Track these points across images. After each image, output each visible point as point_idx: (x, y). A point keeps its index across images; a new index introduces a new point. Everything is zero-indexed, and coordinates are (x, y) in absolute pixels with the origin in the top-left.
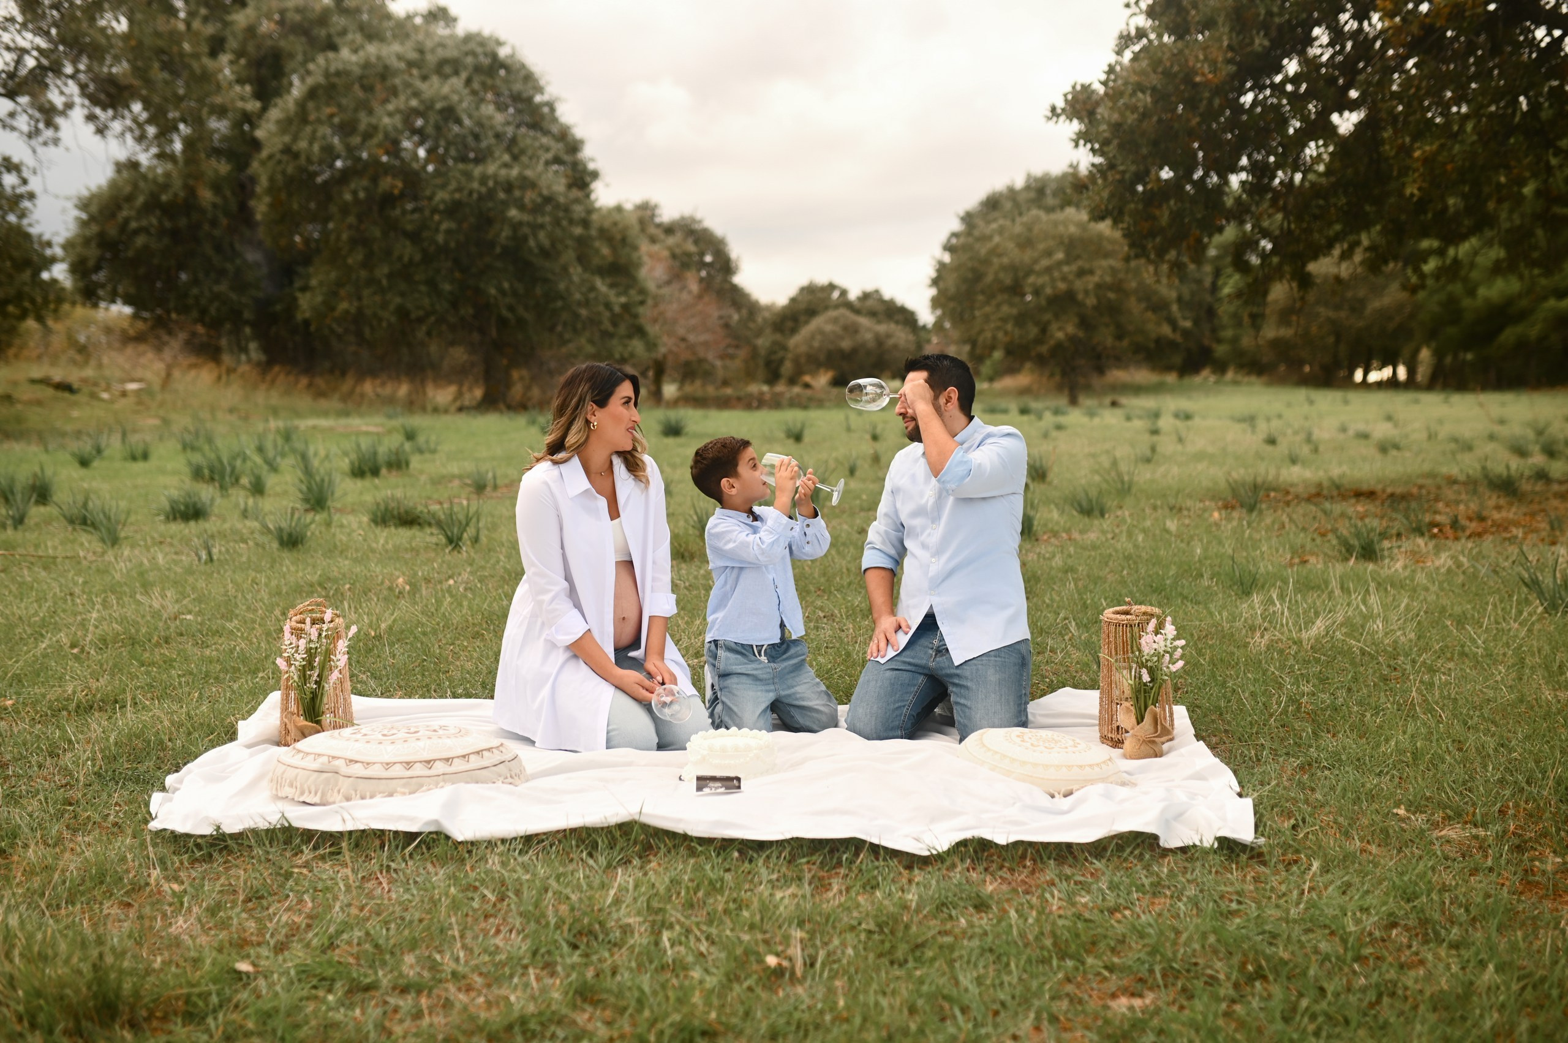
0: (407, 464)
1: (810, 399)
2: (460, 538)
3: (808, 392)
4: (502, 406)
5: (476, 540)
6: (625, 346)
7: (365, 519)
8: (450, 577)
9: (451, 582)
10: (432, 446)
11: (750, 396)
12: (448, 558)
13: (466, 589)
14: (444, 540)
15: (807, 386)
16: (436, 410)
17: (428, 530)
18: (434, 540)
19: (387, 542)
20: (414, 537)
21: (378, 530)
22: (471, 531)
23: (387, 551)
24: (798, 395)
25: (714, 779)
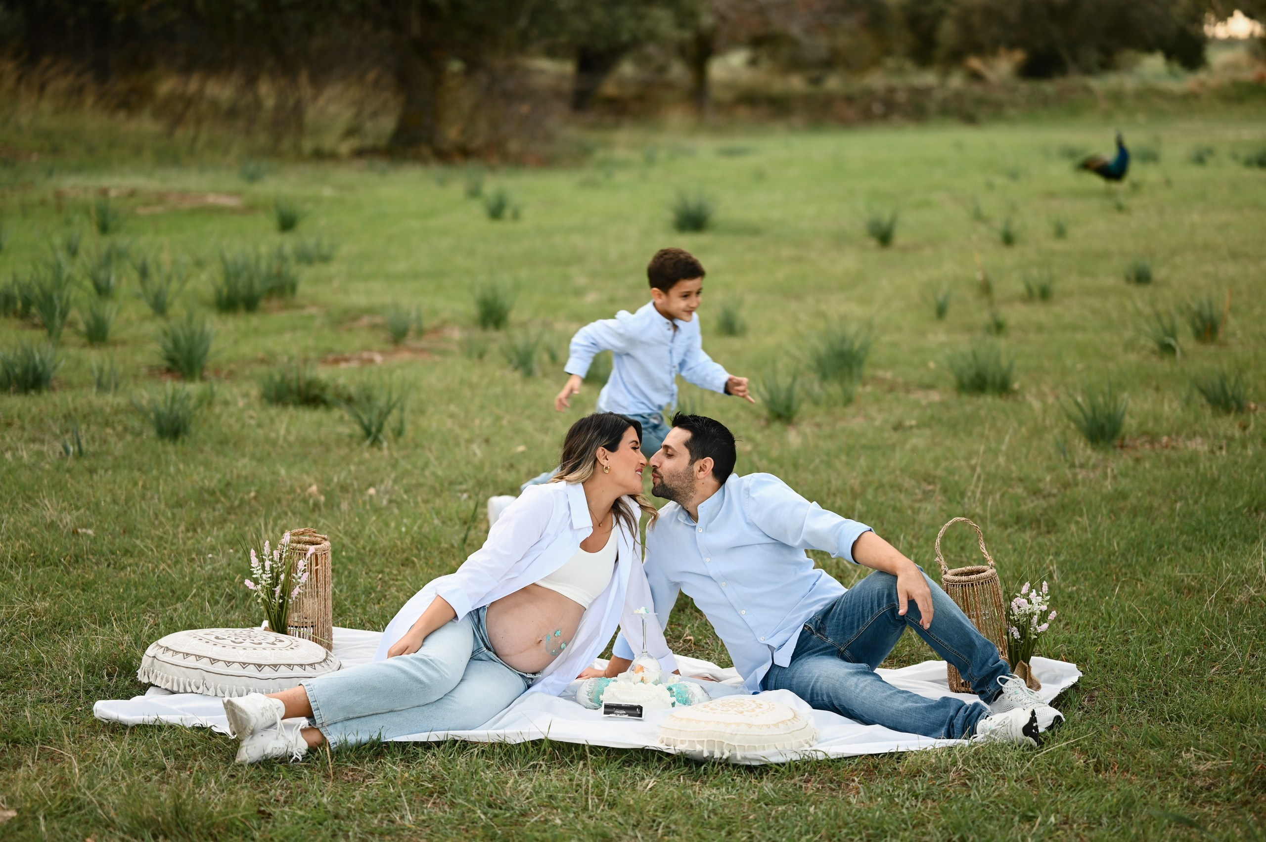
0: (293, 288)
1: (980, 102)
2: (380, 429)
3: (977, 89)
4: (425, 151)
5: (399, 432)
6: (641, 18)
7: (255, 392)
8: (372, 485)
9: (372, 491)
10: (325, 249)
11: (870, 93)
12: (366, 455)
13: (390, 501)
14: (358, 429)
15: (976, 76)
16: (320, 156)
17: (336, 413)
18: (345, 430)
19: (288, 431)
20: (320, 424)
21: (273, 411)
22: (392, 420)
23: (290, 445)
24: (958, 96)
25: (619, 707)
